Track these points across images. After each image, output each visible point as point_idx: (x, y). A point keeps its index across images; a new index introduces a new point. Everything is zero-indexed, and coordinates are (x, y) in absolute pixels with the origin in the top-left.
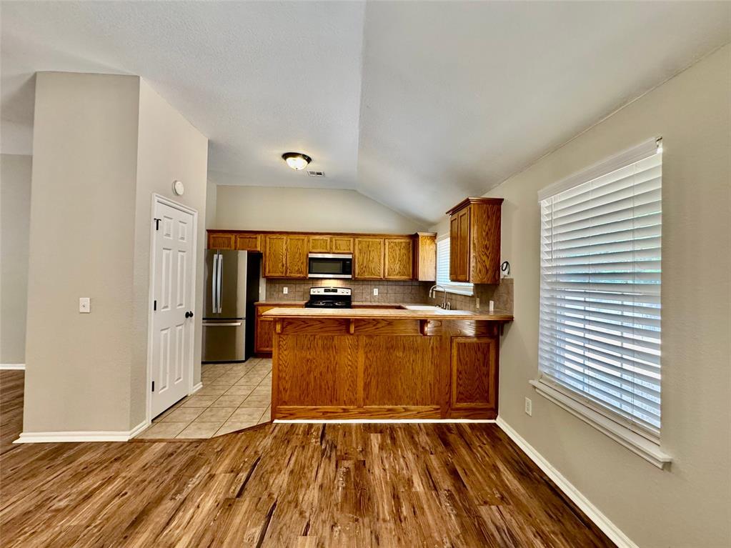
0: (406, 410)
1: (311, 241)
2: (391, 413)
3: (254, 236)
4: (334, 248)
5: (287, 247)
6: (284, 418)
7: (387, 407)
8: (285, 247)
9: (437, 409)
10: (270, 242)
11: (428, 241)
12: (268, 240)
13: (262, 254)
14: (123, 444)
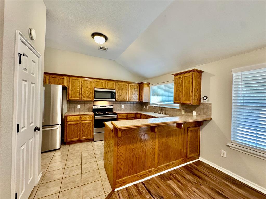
1: (95, 82)
2: (168, 167)
3: (62, 77)
5: (82, 84)
6: (120, 186)
7: (166, 164)
8: (81, 84)
9: (183, 160)
10: (72, 81)
11: (147, 86)
12: (71, 80)
13: (67, 87)
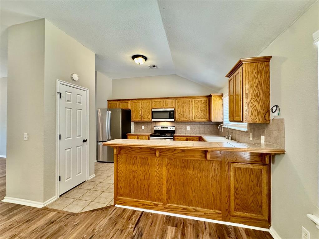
0: (196, 211)
1: (153, 102)
2: (185, 211)
4: (165, 105)
6: (121, 204)
7: (182, 206)
8: (141, 106)
9: (219, 213)
11: (218, 99)
12: (133, 103)
14: (39, 210)
